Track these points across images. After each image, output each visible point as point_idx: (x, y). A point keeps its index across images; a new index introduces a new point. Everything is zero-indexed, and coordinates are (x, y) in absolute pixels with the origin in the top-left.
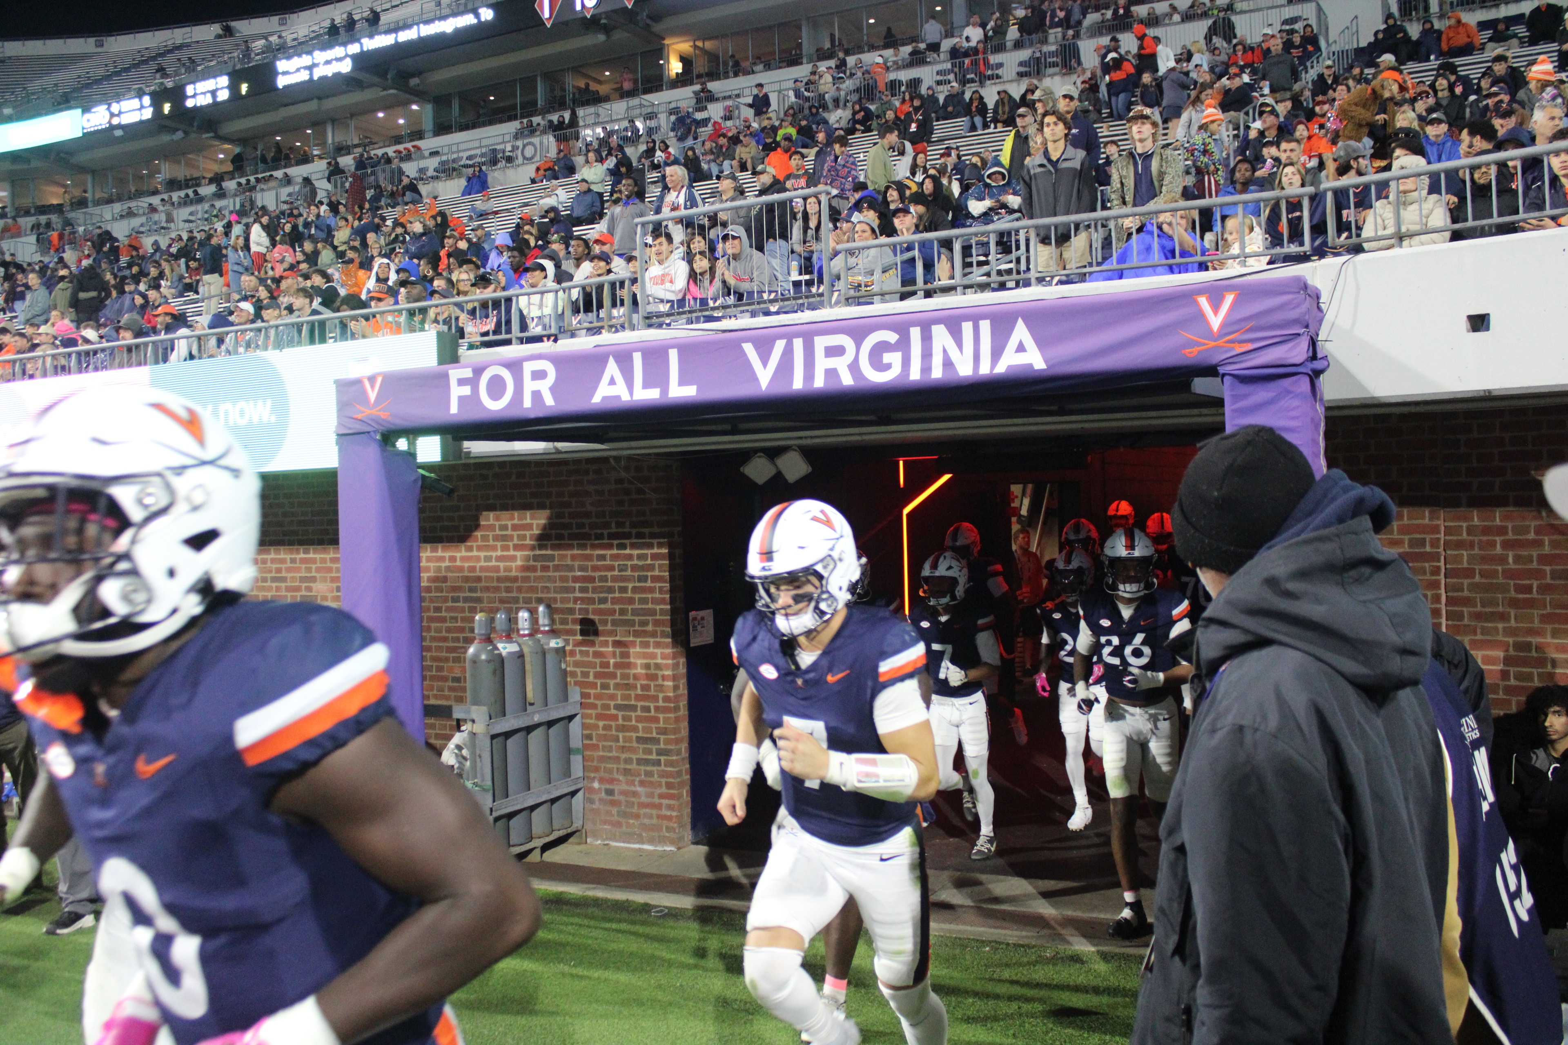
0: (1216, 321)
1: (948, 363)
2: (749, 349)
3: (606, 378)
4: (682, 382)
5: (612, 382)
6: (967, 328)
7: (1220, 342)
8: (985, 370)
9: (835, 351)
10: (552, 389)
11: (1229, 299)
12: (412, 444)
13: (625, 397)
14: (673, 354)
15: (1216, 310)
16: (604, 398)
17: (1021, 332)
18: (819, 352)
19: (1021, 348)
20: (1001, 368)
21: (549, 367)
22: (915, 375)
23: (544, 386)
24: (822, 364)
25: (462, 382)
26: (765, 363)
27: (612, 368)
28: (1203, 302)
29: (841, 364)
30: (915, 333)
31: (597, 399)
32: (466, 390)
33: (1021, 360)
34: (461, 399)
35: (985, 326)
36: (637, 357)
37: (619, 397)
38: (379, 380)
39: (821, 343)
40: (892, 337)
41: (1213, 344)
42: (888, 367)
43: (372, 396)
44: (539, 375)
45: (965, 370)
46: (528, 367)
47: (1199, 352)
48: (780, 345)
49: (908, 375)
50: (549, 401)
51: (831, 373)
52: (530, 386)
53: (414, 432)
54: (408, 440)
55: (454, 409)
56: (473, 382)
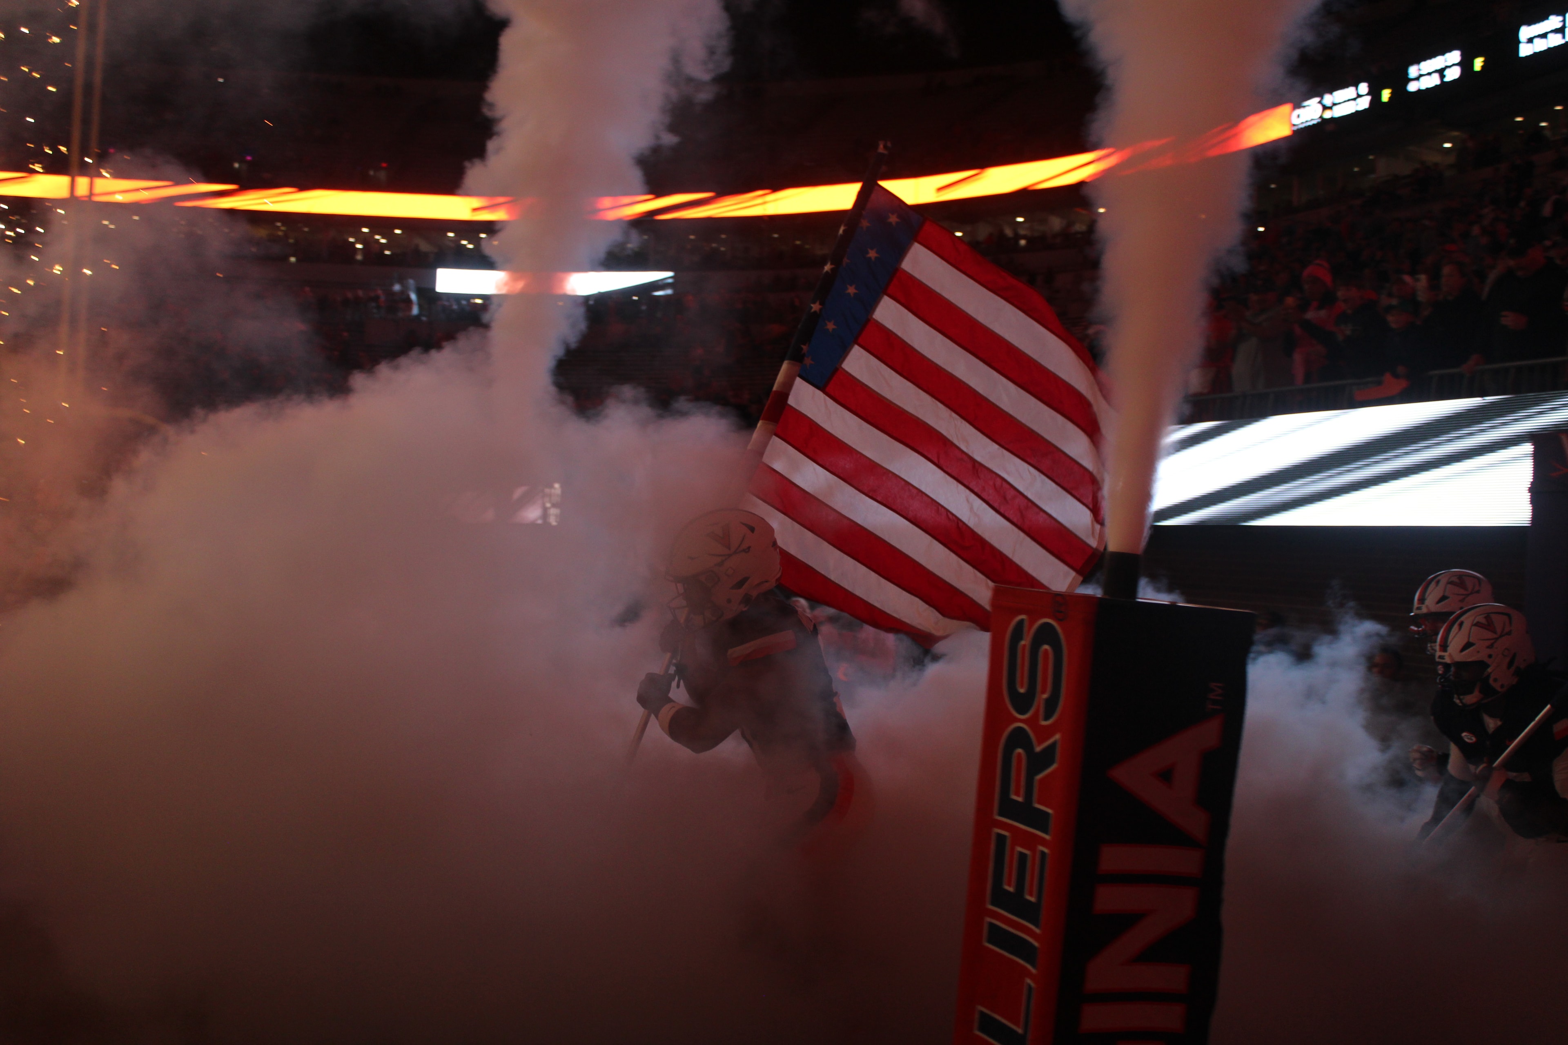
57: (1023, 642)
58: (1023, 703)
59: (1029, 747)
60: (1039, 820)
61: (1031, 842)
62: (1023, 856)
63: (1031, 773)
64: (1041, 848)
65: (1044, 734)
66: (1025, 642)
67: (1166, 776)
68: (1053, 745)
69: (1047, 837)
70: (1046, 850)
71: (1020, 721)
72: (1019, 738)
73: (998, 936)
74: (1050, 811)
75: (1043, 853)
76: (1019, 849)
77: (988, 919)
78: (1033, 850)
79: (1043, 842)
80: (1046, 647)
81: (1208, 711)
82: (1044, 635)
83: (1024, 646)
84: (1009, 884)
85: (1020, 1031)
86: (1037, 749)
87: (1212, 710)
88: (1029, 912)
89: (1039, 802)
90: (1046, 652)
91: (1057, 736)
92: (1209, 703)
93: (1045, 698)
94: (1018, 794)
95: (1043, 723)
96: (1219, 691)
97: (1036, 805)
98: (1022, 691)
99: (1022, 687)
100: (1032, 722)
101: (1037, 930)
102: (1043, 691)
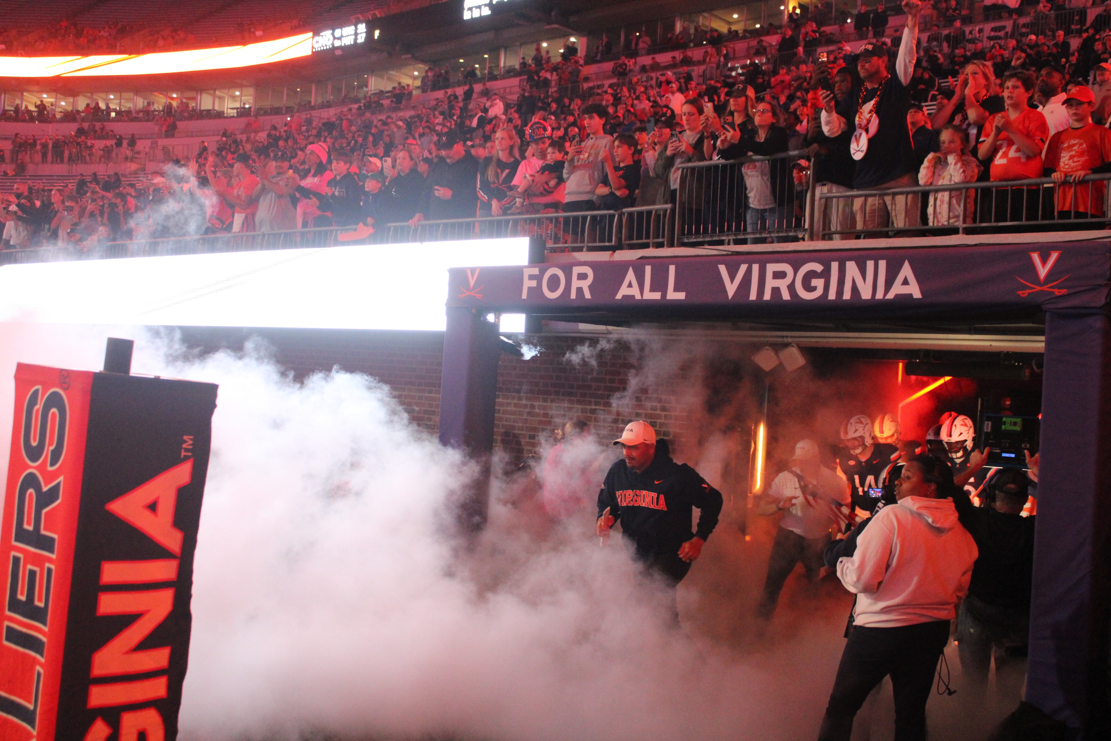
0: (1043, 272)
1: (855, 289)
2: (722, 269)
3: (626, 283)
4: (676, 289)
5: (630, 285)
6: (870, 265)
7: (1045, 288)
8: (879, 296)
9: (779, 275)
10: (590, 287)
11: (1054, 256)
12: (498, 317)
13: (638, 297)
14: (672, 269)
15: (1044, 262)
16: (624, 296)
17: (906, 271)
18: (769, 275)
19: (906, 282)
20: (890, 296)
21: (588, 271)
22: (832, 296)
23: (585, 285)
24: (770, 283)
25: (531, 277)
26: (732, 279)
27: (631, 276)
28: (1036, 257)
29: (783, 284)
30: (835, 266)
31: (619, 296)
32: (534, 283)
33: (905, 290)
34: (530, 289)
35: (882, 264)
36: (648, 269)
37: (634, 296)
38: (478, 271)
39: (771, 268)
40: (818, 268)
41: (1039, 288)
42: (814, 289)
43: (472, 282)
44: (582, 277)
45: (866, 294)
46: (577, 270)
47: (1030, 294)
48: (743, 268)
49: (827, 296)
50: (588, 295)
51: (776, 291)
52: (576, 283)
53: (499, 310)
54: (495, 315)
55: (524, 296)
56: (539, 278)
57: (37, 407)
58: (35, 453)
59: (38, 488)
60: (47, 544)
61: (39, 561)
62: (32, 572)
63: (42, 507)
64: (47, 565)
65: (50, 477)
66: (39, 406)
67: (151, 507)
68: (59, 484)
69: (54, 556)
70: (52, 567)
71: (33, 468)
72: (31, 481)
73: (14, 636)
74: (55, 536)
75: (49, 570)
76: (30, 567)
77: (6, 623)
78: (41, 566)
79: (50, 560)
80: (54, 410)
81: (182, 456)
82: (54, 401)
83: (38, 410)
84: (22, 594)
85: (31, 707)
86: (45, 489)
87: (185, 456)
88: (38, 615)
89: (45, 529)
90: (54, 414)
91: (61, 478)
92: (183, 451)
93: (52, 448)
94: (29, 524)
95: (50, 469)
96: (191, 442)
97: (43, 532)
98: (34, 444)
99: (35, 441)
100: (42, 468)
101: (46, 629)
102: (50, 444)
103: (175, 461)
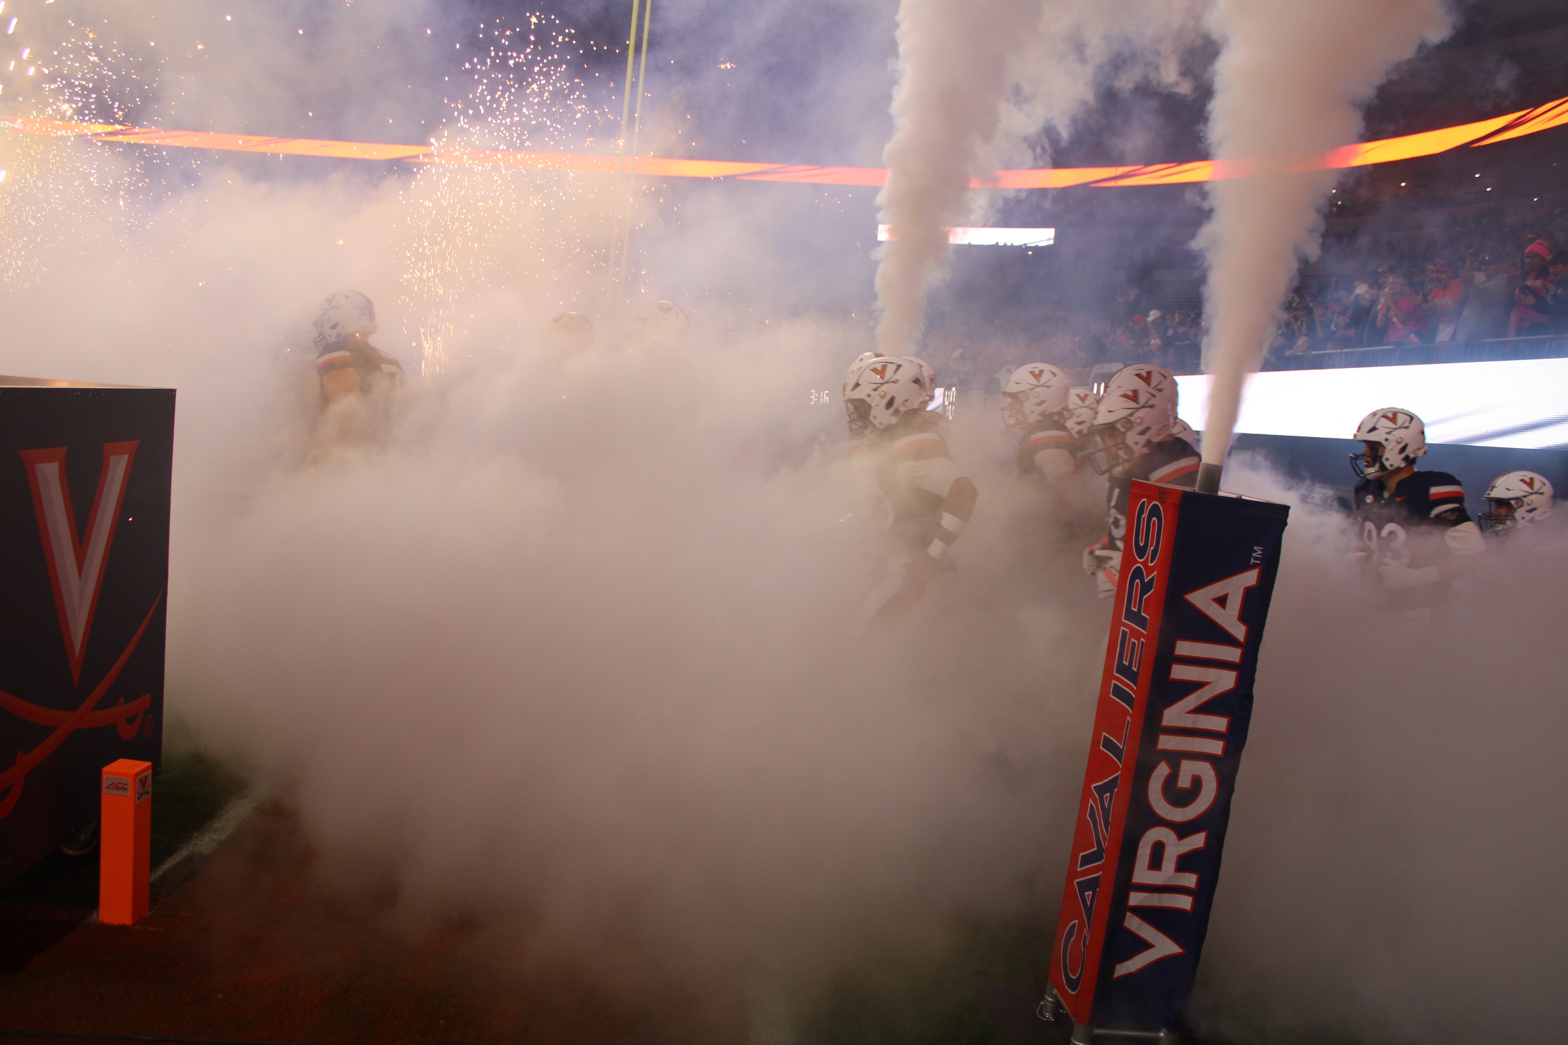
57: (1144, 515)
58: (1141, 552)
59: (1142, 580)
60: (1142, 622)
61: (1137, 635)
62: (1134, 644)
63: (1143, 593)
64: (1142, 639)
65: (1150, 570)
66: (1145, 515)
67: (1222, 601)
68: (1154, 577)
69: (1146, 633)
70: (1144, 641)
71: (1139, 563)
72: (1138, 573)
73: (1118, 691)
74: (1148, 617)
75: (1143, 643)
76: (1133, 640)
77: (1114, 681)
78: (1139, 640)
79: (1144, 636)
80: (1154, 518)
81: (1251, 563)
82: (1155, 511)
83: (1144, 518)
84: (1126, 661)
85: (1121, 747)
86: (1146, 580)
87: (1253, 562)
88: (1133, 677)
89: (1144, 612)
90: (1154, 520)
91: (1155, 573)
92: (1252, 558)
93: (1152, 548)
94: (1135, 607)
95: (1150, 565)
96: (1260, 552)
97: (1143, 614)
98: (1142, 545)
99: (1142, 543)
100: (1145, 564)
101: (1135, 688)
102: (1151, 546)
103: (1246, 567)
